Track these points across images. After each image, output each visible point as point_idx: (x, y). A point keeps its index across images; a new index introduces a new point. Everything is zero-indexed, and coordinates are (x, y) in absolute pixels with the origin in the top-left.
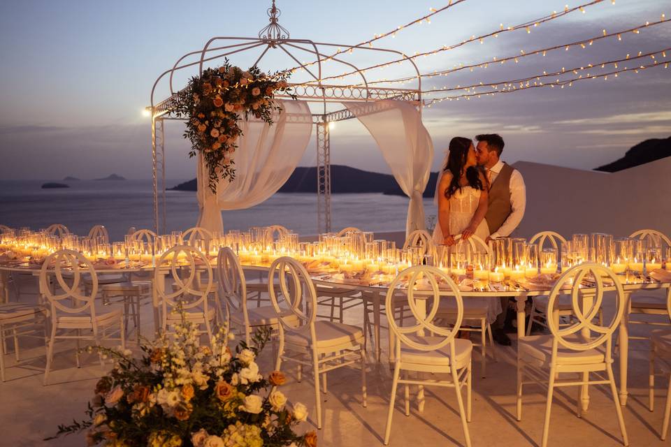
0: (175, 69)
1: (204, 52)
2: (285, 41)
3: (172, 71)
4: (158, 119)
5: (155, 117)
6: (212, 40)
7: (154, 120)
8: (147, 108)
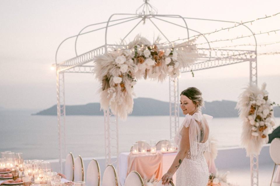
0: (79, 34)
1: (108, 22)
2: (154, 16)
3: (77, 36)
4: (60, 73)
5: (58, 71)
6: (113, 15)
7: (58, 73)
8: (53, 65)
